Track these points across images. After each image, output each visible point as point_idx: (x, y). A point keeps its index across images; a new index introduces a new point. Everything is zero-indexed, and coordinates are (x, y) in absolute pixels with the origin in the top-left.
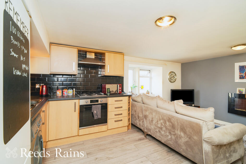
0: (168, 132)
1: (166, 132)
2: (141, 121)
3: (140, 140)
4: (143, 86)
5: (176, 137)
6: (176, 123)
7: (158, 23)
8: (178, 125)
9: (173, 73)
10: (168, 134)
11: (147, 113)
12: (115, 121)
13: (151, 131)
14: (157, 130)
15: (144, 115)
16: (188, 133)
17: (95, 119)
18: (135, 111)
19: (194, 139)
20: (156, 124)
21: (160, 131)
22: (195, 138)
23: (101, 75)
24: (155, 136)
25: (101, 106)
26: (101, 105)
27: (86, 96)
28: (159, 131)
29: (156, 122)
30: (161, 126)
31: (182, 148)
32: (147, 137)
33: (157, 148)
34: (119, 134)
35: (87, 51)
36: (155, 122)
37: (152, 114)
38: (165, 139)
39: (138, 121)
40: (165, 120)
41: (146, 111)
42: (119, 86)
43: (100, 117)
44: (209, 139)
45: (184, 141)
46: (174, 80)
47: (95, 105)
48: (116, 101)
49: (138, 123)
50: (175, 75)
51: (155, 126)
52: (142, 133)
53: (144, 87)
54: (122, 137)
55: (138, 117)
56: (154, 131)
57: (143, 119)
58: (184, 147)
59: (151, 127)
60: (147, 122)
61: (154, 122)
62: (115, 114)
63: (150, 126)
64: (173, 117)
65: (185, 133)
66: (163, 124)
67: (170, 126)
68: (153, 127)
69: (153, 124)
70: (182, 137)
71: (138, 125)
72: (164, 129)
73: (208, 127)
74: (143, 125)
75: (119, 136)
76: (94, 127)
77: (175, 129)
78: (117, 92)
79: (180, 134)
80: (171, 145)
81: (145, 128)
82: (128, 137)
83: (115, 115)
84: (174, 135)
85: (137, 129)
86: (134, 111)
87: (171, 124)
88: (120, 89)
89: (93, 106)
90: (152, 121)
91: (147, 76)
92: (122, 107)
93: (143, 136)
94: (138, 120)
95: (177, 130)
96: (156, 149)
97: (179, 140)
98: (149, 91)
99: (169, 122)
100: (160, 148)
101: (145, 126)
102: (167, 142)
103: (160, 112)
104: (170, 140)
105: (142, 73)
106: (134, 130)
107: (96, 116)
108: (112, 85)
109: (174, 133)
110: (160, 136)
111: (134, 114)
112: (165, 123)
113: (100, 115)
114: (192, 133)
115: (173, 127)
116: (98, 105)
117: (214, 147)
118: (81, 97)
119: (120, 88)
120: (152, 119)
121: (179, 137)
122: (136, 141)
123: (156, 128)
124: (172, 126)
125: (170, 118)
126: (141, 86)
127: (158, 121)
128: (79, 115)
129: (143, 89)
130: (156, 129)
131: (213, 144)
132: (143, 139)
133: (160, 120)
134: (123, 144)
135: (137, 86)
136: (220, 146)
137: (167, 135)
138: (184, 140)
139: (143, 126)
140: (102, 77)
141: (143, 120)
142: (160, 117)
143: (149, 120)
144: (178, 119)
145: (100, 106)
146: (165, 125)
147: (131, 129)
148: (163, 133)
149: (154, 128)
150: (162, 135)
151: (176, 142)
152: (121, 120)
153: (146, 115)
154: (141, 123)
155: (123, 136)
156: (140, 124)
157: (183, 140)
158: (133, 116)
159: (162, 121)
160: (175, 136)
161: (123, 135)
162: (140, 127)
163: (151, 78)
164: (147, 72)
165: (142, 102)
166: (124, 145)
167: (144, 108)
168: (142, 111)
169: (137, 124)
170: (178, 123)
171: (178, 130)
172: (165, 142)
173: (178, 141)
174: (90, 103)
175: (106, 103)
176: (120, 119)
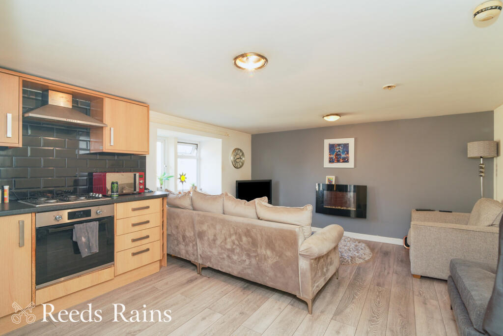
0: (244, 254)
1: (241, 255)
2: (191, 244)
3: (191, 281)
4: (185, 175)
5: (259, 259)
6: (259, 236)
7: (238, 62)
8: (262, 239)
9: (239, 151)
10: (244, 257)
11: (205, 228)
12: (134, 254)
13: (212, 260)
14: (225, 256)
15: (197, 232)
16: (277, 248)
17: (83, 257)
18: (177, 227)
19: (286, 256)
20: (223, 244)
21: (231, 256)
22: (289, 254)
23: (89, 150)
24: (219, 266)
25: (99, 225)
26: (98, 222)
27: (53, 203)
28: (229, 256)
29: (223, 241)
30: (232, 247)
31: (268, 276)
32: (203, 272)
33: (225, 288)
34: (143, 281)
35: (50, 88)
36: (221, 241)
37: (215, 228)
38: (240, 268)
39: (182, 247)
40: (239, 234)
41: (202, 223)
42: (140, 177)
43: (95, 249)
44: (307, 252)
45: (271, 263)
46: (241, 164)
47: (83, 223)
48: (134, 210)
49: (183, 251)
50: (243, 154)
51: (220, 249)
52: (193, 267)
53: (186, 178)
54: (150, 285)
55: (183, 238)
56: (218, 258)
57: (195, 240)
58: (271, 274)
59: (211, 252)
60: (203, 244)
61: (218, 242)
62: (132, 238)
63: (210, 250)
64: (254, 226)
65: (273, 249)
66: (236, 242)
67: (249, 242)
68: (215, 252)
69: (217, 246)
70: (268, 257)
71: (184, 254)
72: (238, 250)
73: (305, 234)
74: (195, 253)
75: (144, 283)
76: (80, 276)
77: (257, 247)
78: (135, 190)
79: (266, 252)
80: (250, 276)
81: (199, 255)
82: (165, 281)
83: (134, 241)
84: (255, 257)
85: (182, 263)
86: (172, 227)
87: (250, 240)
88: (140, 184)
89: (75, 226)
90: (214, 240)
91: (190, 155)
92: (148, 222)
93: (194, 274)
94: (184, 243)
95: (261, 247)
96: (223, 290)
97: (264, 264)
98: (195, 185)
99: (247, 237)
100: (230, 286)
101: (200, 252)
102: (242, 273)
103: (231, 222)
104: (248, 268)
105: (182, 149)
106: (173, 266)
107: (86, 250)
108: (122, 175)
109: (256, 254)
110: (230, 264)
111: (174, 232)
112: (240, 239)
113: (96, 246)
114: (284, 247)
115: (254, 243)
116: (92, 223)
117: (312, 261)
118: (39, 207)
119: (141, 182)
120: (215, 236)
121: (263, 258)
122: (183, 285)
123: (223, 251)
124: (252, 243)
125: (249, 229)
126: (181, 176)
127: (226, 239)
128: (34, 253)
129: (185, 181)
130: (221, 254)
131: (312, 257)
132: (196, 279)
133: (230, 236)
134: (156, 298)
135: (172, 176)
136: (318, 259)
137: (243, 261)
138: (272, 261)
139: (194, 255)
140: (89, 155)
141: (194, 243)
142: (230, 231)
143: (209, 238)
144: (262, 229)
145: (97, 224)
146: (240, 244)
147: (167, 265)
148: (235, 258)
149: (218, 252)
150: (234, 262)
151: (259, 268)
152: (148, 250)
153: (202, 231)
154: (190, 249)
155: (152, 282)
156: (187, 252)
157: (270, 261)
158: (172, 238)
159: (234, 237)
160: (257, 259)
161: (152, 280)
162: (187, 256)
163: (199, 160)
164: (191, 147)
165: (191, 208)
166: (159, 300)
167: (197, 218)
168: (194, 225)
169: (179, 253)
170: (262, 235)
171: (263, 248)
172: (239, 273)
173: (262, 265)
174: (69, 219)
175: (112, 215)
176: (144, 248)
